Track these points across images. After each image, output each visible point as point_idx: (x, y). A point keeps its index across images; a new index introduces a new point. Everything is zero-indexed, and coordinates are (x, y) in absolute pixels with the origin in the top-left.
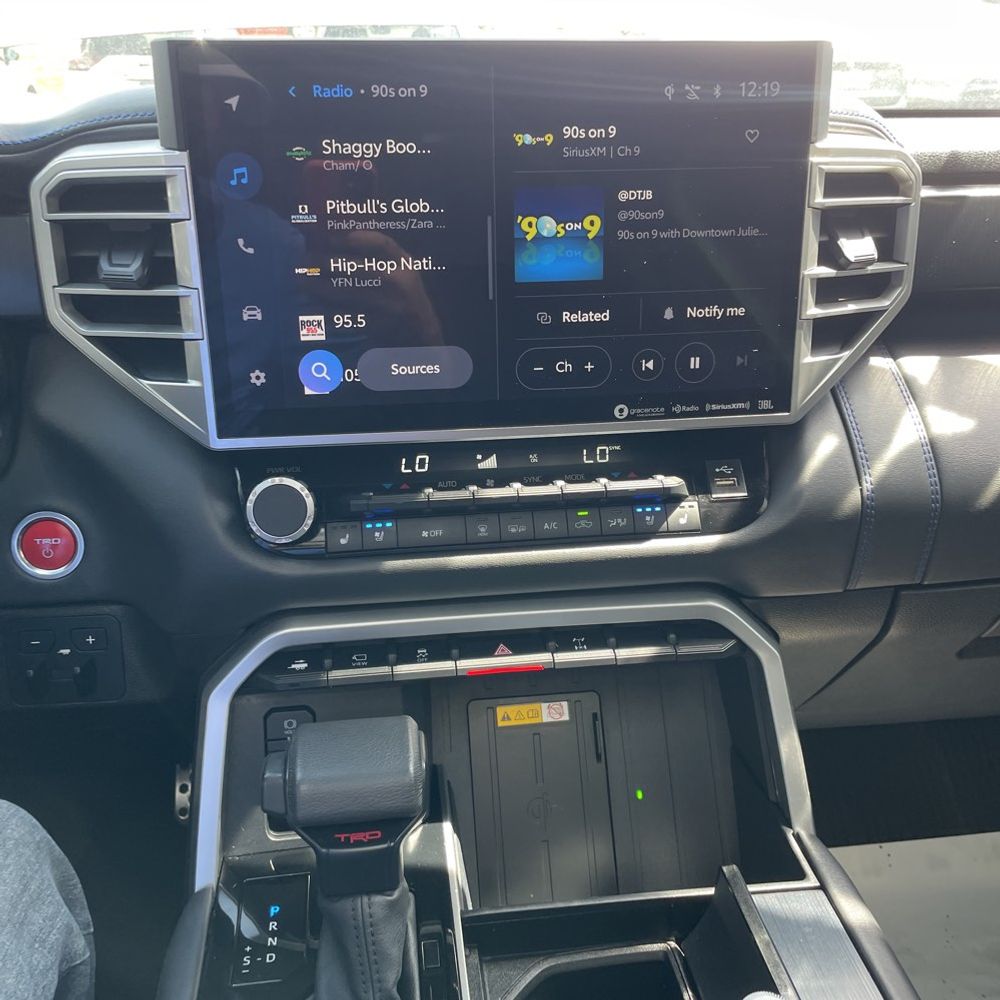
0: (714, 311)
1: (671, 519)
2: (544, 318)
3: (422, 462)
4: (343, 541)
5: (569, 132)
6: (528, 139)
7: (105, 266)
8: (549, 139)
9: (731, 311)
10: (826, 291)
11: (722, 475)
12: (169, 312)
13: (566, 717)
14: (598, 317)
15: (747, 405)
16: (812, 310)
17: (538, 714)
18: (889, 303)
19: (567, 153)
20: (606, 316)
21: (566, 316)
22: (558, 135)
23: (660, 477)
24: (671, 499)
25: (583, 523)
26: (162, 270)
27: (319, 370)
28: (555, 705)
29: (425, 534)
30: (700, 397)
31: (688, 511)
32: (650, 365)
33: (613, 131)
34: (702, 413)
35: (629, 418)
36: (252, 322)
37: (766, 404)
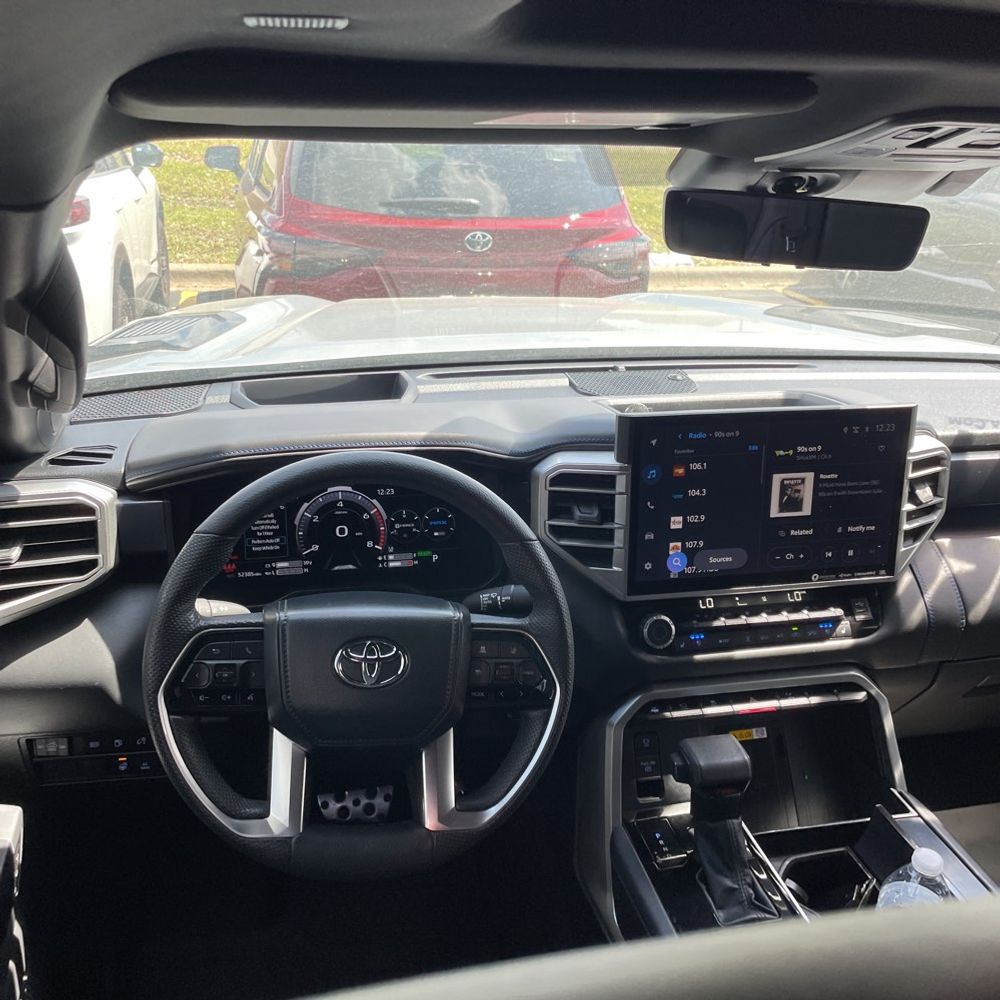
0: (861, 528)
1: (838, 630)
2: (782, 534)
3: (710, 602)
4: (682, 646)
5: (800, 449)
6: (782, 453)
7: (577, 513)
8: (791, 452)
9: (868, 528)
10: (911, 516)
11: (860, 608)
12: (609, 536)
13: (765, 736)
14: (807, 532)
15: (874, 573)
16: (906, 526)
17: (751, 735)
18: (935, 518)
19: (799, 458)
20: (811, 532)
21: (793, 532)
22: (795, 451)
23: (832, 609)
24: (836, 621)
25: (796, 634)
26: (608, 514)
27: (676, 561)
28: (759, 729)
29: (720, 641)
30: (852, 570)
31: (845, 626)
32: (830, 555)
33: (820, 448)
34: (853, 577)
35: (819, 580)
36: (649, 540)
37: (883, 572)
